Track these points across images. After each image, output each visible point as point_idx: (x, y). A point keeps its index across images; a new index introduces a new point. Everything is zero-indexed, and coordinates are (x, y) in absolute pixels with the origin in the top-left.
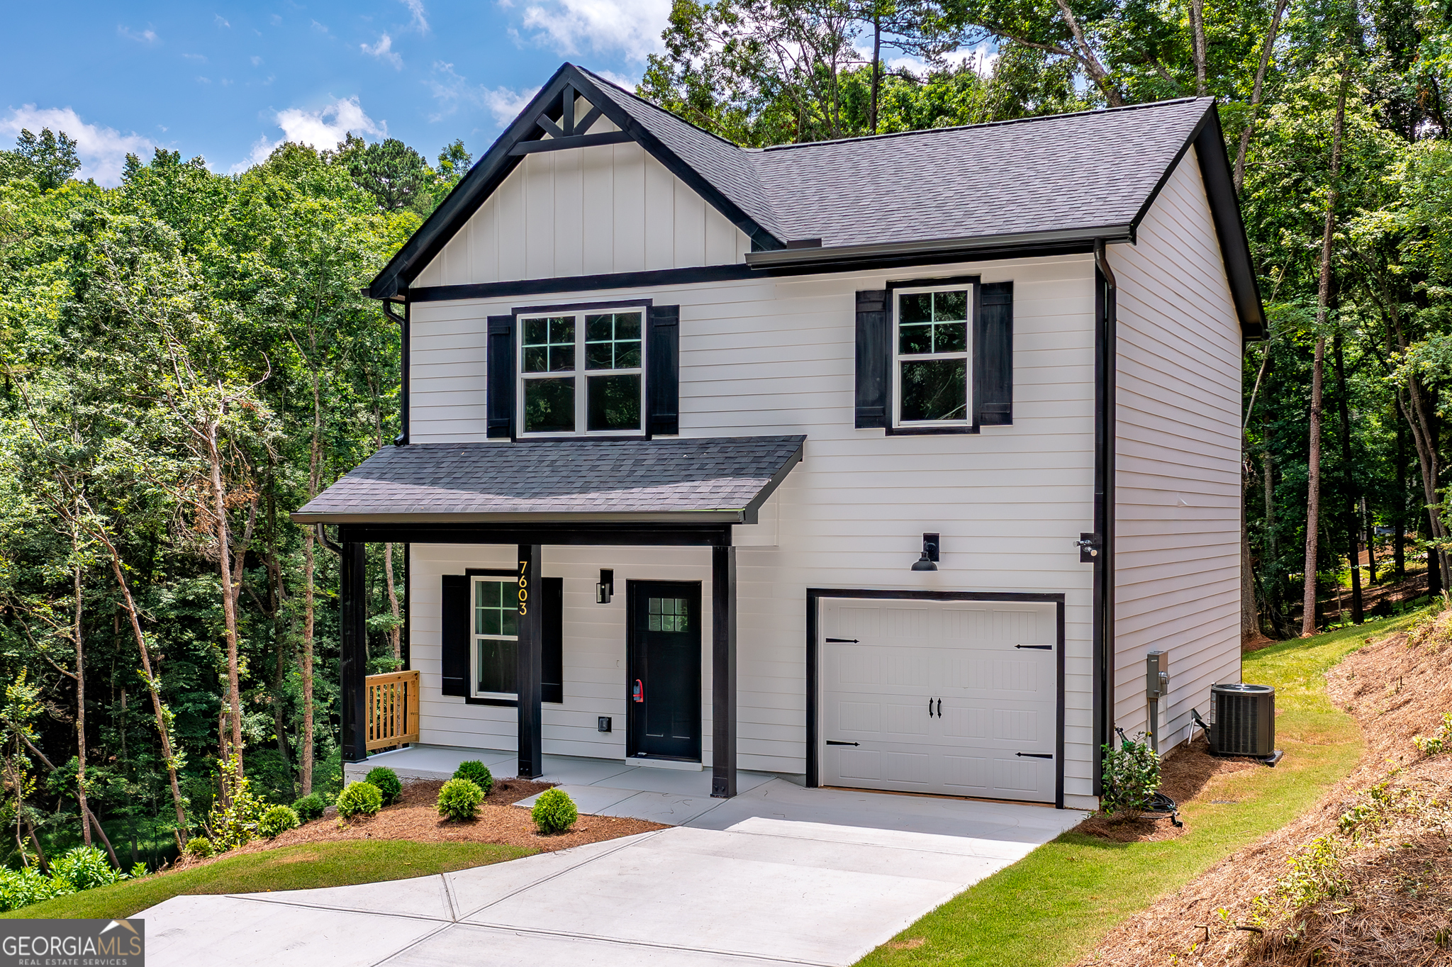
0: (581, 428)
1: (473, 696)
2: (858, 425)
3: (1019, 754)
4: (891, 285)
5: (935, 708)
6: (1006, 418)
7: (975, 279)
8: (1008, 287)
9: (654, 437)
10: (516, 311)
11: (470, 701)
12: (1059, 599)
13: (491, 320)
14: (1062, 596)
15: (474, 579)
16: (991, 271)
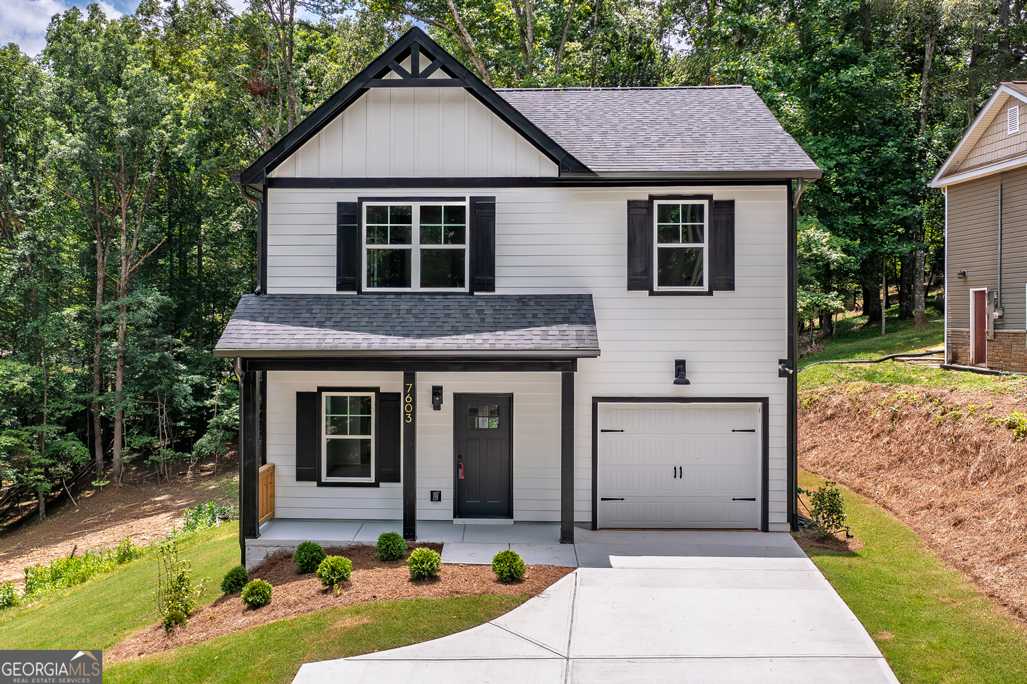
0: (416, 286)
1: (323, 480)
2: (630, 288)
3: (734, 499)
4: (652, 198)
5: (678, 473)
6: (730, 287)
7: (709, 197)
8: (731, 203)
9: (475, 293)
10: (362, 199)
11: (321, 484)
12: (765, 401)
13: (340, 205)
14: (767, 399)
15: (324, 394)
16: (720, 193)
